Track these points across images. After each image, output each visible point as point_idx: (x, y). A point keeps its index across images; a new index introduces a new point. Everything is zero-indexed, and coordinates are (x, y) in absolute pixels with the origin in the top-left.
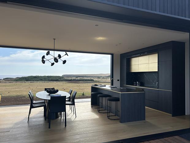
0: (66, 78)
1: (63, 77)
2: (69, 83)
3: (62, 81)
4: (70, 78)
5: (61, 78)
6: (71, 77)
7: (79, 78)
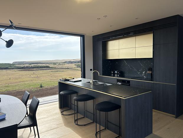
0: (17, 65)
1: (13, 64)
2: (21, 70)
3: (13, 69)
4: (22, 66)
5: (12, 66)
6: (23, 64)
7: (33, 65)
